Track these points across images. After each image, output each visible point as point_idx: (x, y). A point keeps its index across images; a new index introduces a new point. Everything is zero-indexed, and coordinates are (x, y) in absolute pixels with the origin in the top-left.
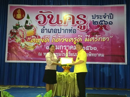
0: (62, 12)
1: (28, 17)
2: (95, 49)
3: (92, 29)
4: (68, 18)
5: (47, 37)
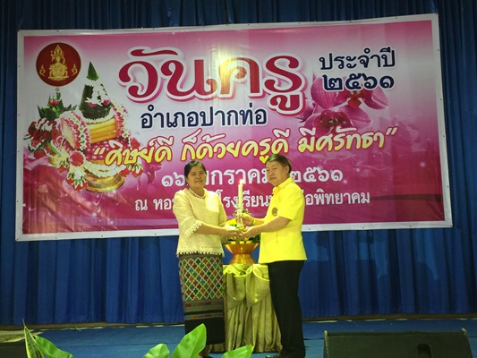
0: (211, 52)
1: (92, 74)
2: (337, 176)
3: (321, 105)
4: (236, 72)
5: (162, 144)
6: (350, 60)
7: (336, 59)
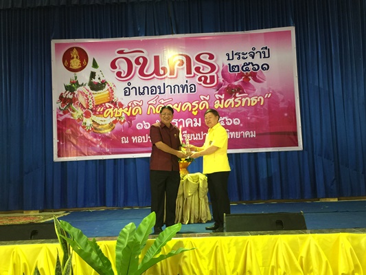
0: (164, 51)
1: (95, 65)
2: (237, 121)
3: (227, 81)
5: (136, 105)
6: (244, 54)
7: (236, 54)
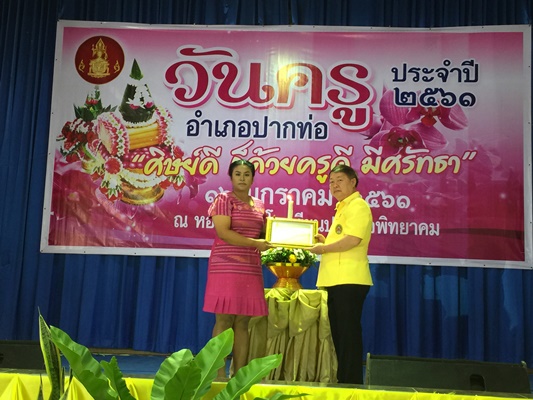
0: (270, 55)
1: (136, 73)
3: (390, 122)
4: (296, 79)
5: (208, 155)
6: (427, 72)
7: (410, 71)
